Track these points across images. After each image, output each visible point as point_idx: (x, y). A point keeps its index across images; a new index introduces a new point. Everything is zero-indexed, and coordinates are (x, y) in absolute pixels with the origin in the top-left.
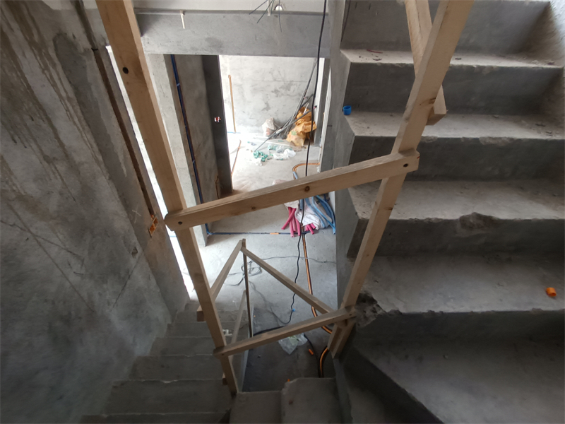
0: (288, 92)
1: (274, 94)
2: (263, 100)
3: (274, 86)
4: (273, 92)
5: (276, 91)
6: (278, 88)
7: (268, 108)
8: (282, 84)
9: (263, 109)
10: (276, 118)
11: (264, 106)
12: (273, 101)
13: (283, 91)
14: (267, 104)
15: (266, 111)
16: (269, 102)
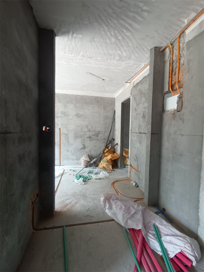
0: (98, 138)
1: (89, 139)
2: (81, 143)
3: (88, 134)
4: (88, 138)
5: (90, 137)
6: (91, 136)
7: (84, 147)
8: (94, 133)
9: (81, 149)
10: (90, 154)
11: (82, 146)
12: (88, 143)
13: (94, 137)
14: (84, 145)
15: (83, 150)
16: (85, 144)
